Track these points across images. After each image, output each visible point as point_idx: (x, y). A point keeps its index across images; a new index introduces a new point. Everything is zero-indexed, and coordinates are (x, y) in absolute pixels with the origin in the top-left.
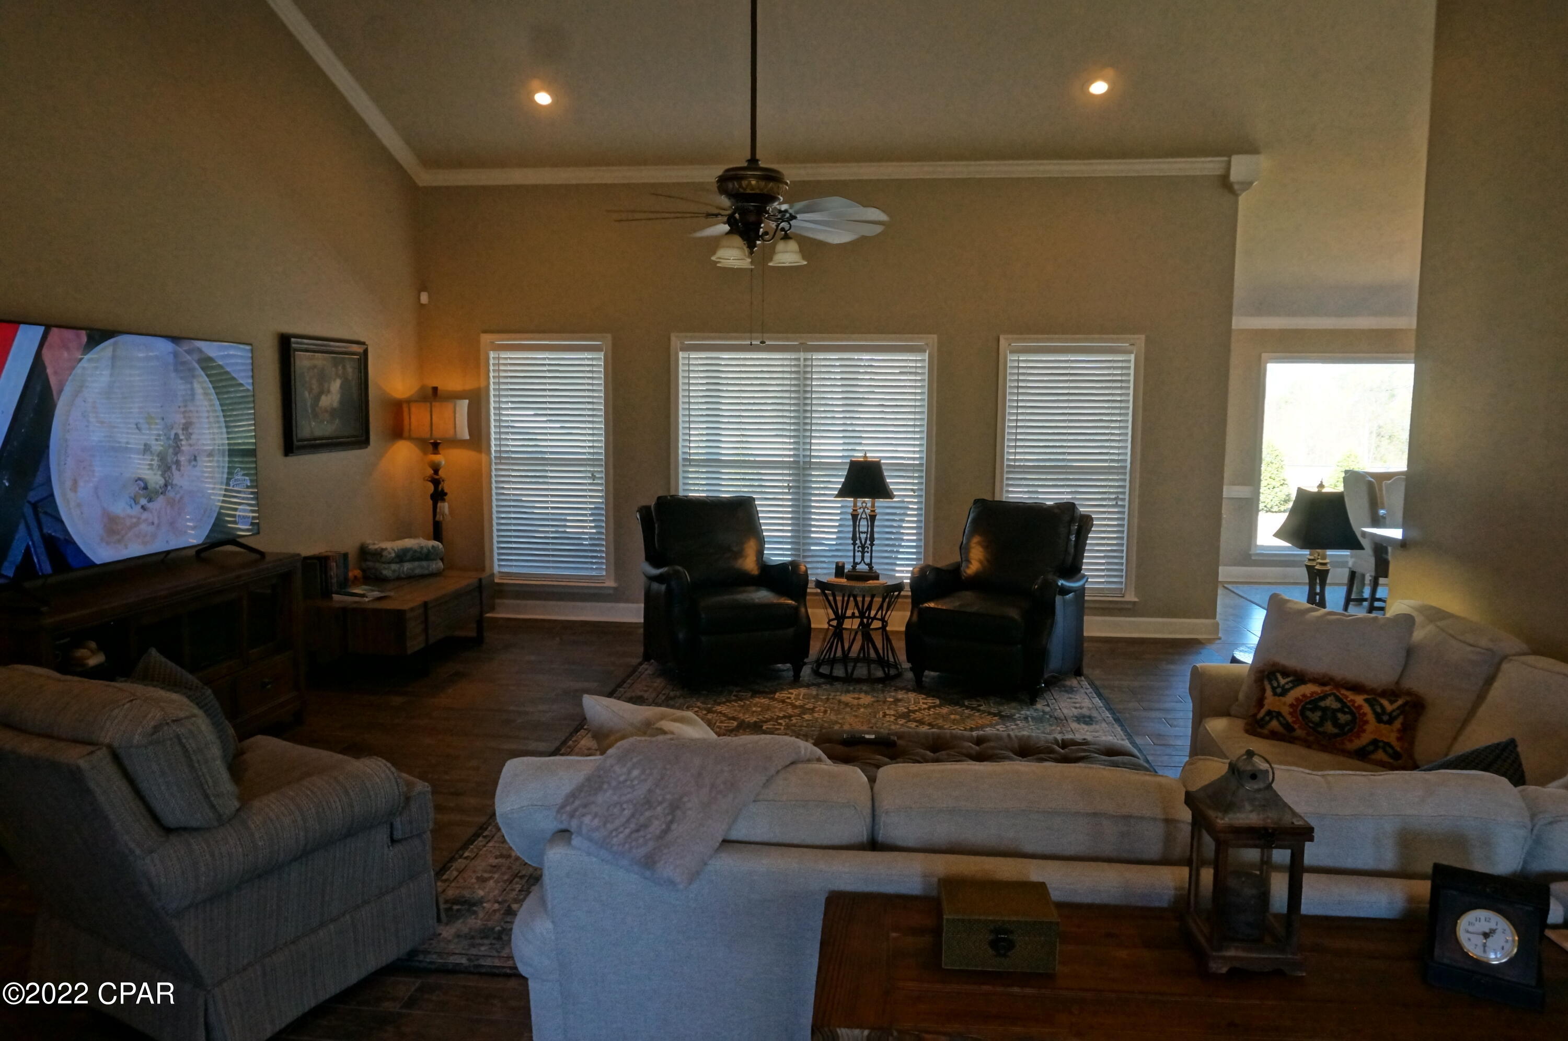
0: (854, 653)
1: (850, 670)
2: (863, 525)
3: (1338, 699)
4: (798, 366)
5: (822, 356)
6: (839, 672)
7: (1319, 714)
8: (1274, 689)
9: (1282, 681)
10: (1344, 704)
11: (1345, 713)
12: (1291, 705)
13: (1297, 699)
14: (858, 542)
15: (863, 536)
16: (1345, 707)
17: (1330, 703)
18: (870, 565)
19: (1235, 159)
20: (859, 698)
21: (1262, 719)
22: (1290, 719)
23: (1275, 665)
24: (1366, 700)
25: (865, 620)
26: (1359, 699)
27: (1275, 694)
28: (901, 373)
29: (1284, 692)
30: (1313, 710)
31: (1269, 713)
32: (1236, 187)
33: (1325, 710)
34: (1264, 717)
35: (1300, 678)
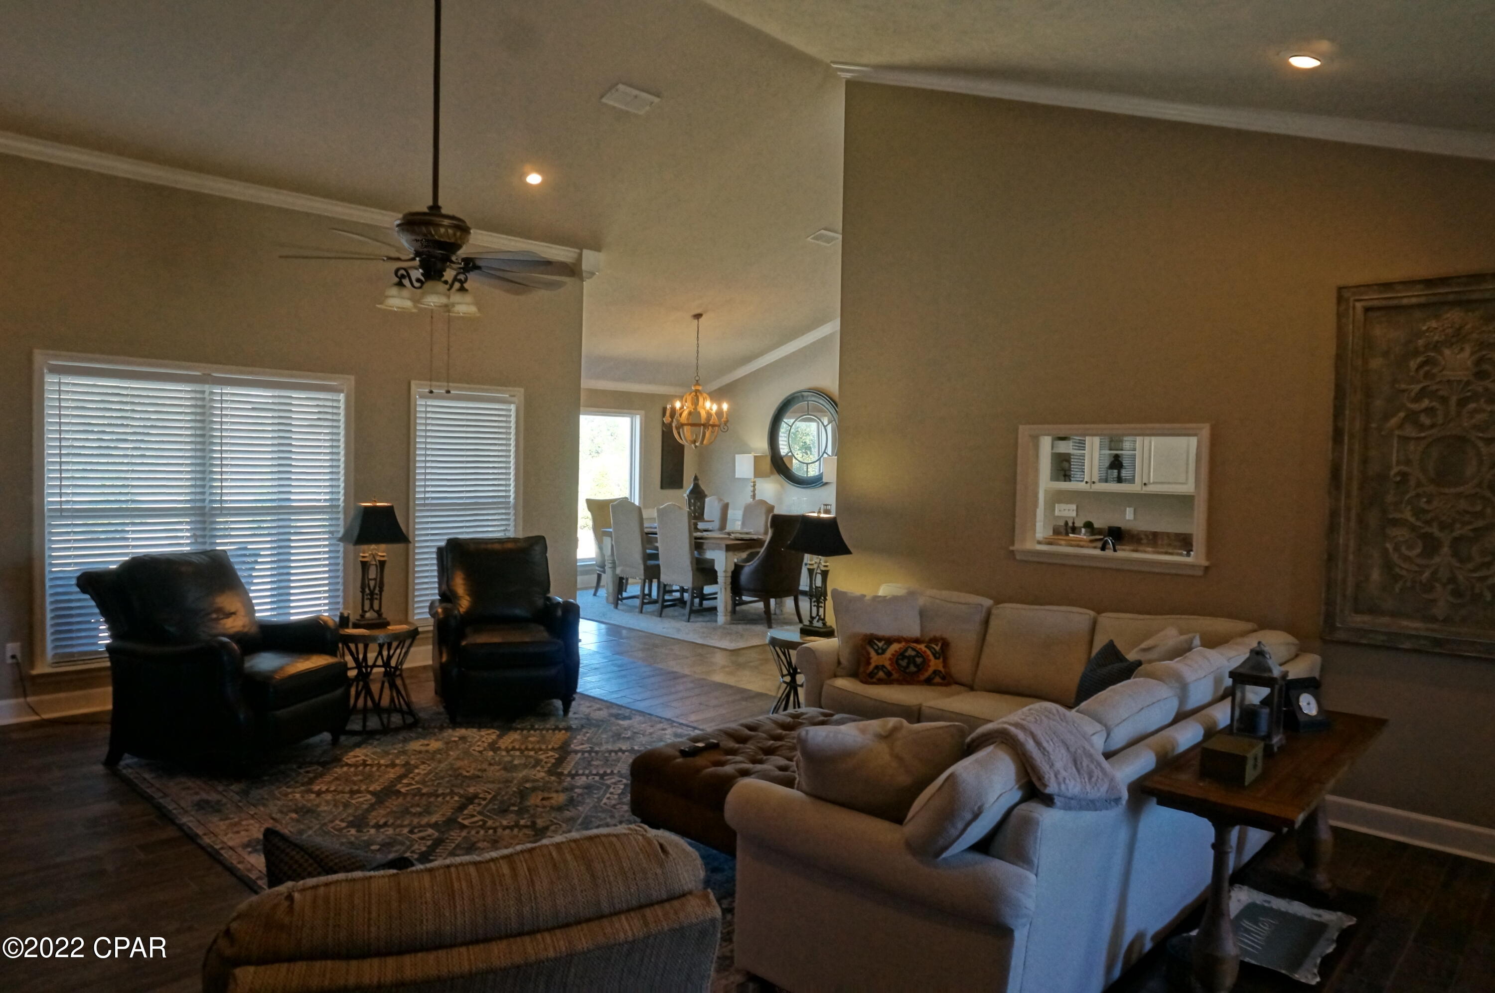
0: (385, 702)
1: (385, 721)
2: (372, 573)
3: (914, 649)
5: (228, 390)
7: (906, 661)
8: (876, 651)
9: (880, 644)
10: (917, 652)
11: (919, 657)
12: (890, 659)
13: (893, 655)
14: (367, 591)
15: (372, 583)
16: (919, 654)
17: (910, 653)
18: (379, 613)
19: (586, 252)
20: (428, 745)
21: (871, 673)
22: (889, 668)
23: (872, 635)
24: (926, 647)
25: (364, 670)
26: (922, 647)
27: (878, 654)
29: (884, 651)
30: (902, 659)
31: (877, 667)
32: (584, 274)
33: (909, 657)
34: (873, 670)
35: (889, 641)
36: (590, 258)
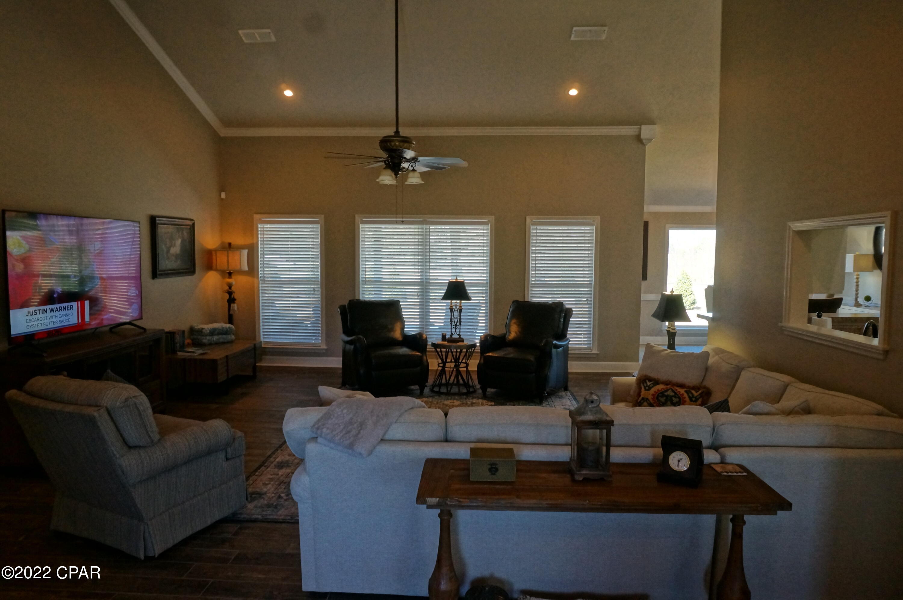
0: (451, 381)
1: (449, 389)
2: (456, 314)
3: (673, 391)
4: (422, 232)
5: (435, 227)
6: (443, 390)
7: (665, 398)
8: (645, 387)
9: (649, 383)
10: (675, 393)
11: (676, 397)
12: (653, 395)
13: (655, 392)
14: (453, 324)
15: (456, 320)
16: (676, 395)
17: (670, 393)
18: (459, 335)
19: (644, 127)
20: (453, 402)
21: (640, 402)
22: (652, 401)
23: (646, 376)
24: (686, 391)
25: (457, 363)
26: (682, 391)
27: (646, 390)
28: (477, 236)
29: (650, 388)
30: (662, 397)
31: (643, 399)
32: (644, 141)
33: (667, 396)
34: (641, 401)
35: (656, 382)
36: (646, 131)
